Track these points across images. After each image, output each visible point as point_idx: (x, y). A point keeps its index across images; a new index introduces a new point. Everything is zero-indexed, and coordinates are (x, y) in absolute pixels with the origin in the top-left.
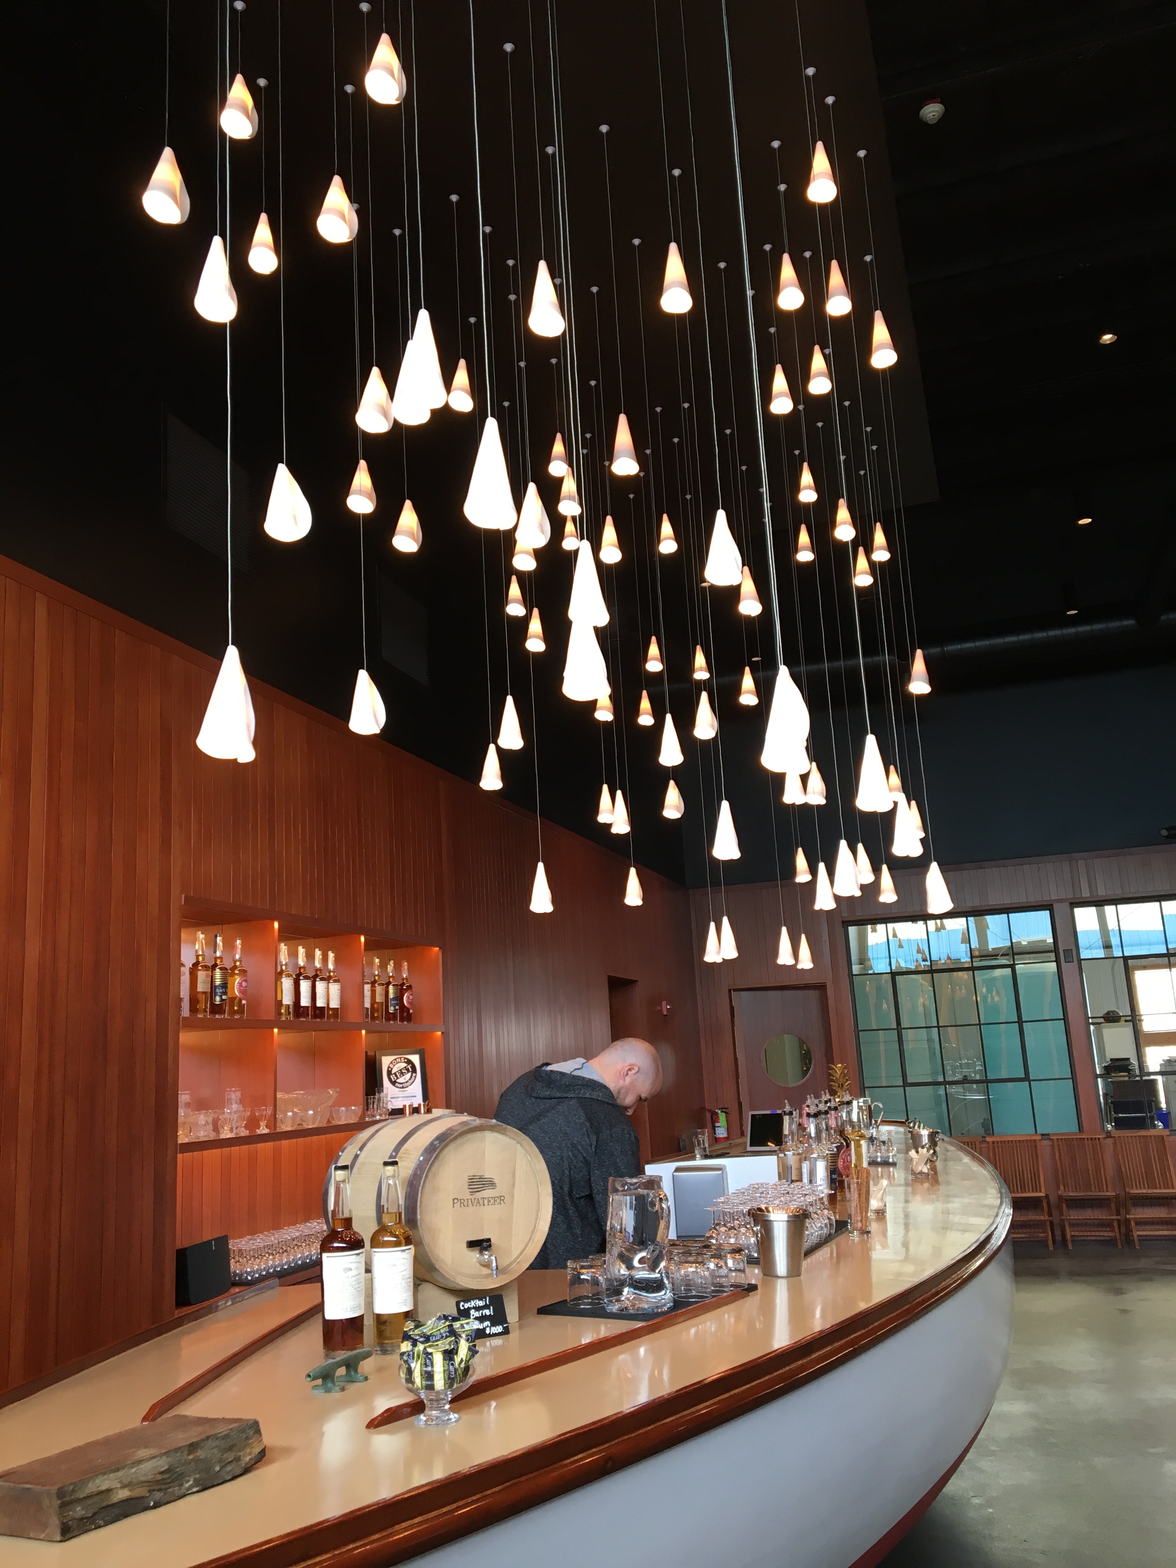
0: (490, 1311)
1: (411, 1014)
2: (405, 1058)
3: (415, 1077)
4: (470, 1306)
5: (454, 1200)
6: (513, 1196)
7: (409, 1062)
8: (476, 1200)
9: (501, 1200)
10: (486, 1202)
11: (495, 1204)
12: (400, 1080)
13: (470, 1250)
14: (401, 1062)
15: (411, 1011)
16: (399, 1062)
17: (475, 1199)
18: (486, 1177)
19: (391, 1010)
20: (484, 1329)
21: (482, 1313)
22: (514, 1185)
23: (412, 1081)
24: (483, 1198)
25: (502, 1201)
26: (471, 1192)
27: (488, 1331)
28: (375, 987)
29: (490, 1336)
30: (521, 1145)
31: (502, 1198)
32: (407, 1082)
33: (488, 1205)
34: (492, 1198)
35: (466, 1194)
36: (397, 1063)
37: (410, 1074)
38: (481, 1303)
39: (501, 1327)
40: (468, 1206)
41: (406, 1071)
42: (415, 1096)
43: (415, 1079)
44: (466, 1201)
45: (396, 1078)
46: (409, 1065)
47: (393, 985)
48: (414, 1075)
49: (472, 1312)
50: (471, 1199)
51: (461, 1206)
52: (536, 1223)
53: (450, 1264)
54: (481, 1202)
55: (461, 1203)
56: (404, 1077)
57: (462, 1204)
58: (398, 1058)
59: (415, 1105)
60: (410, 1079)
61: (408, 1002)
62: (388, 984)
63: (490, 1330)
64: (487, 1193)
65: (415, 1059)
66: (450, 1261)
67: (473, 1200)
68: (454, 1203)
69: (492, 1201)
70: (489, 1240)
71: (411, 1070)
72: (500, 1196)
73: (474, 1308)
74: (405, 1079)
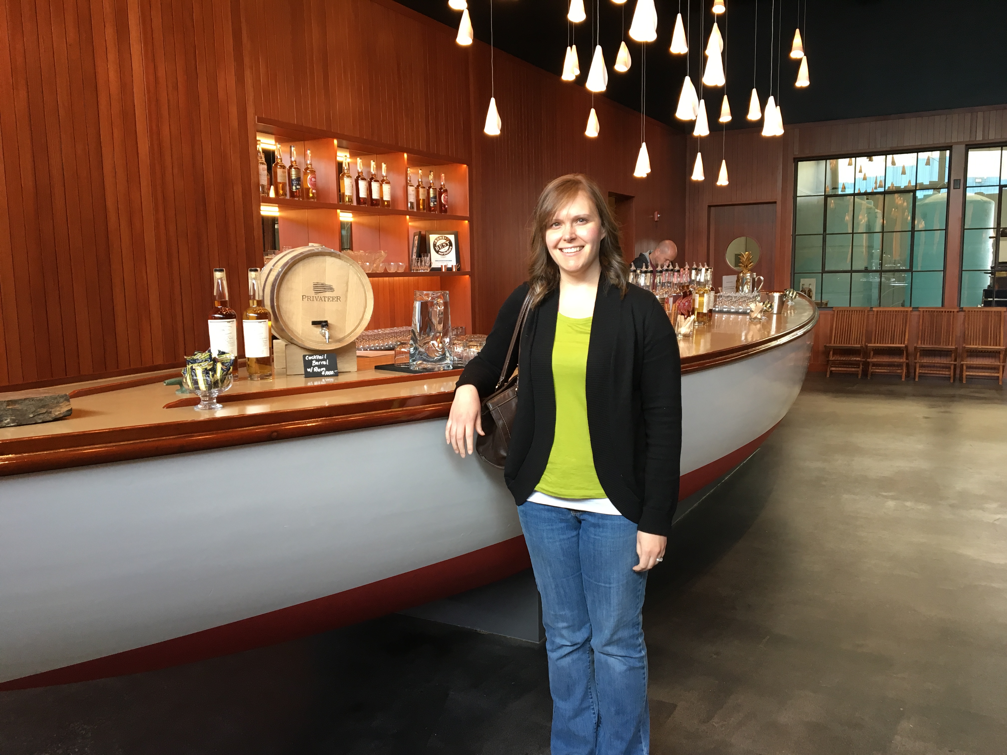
0: (326, 362)
1: (447, 208)
2: (445, 237)
3: (452, 249)
4: (312, 358)
6: (346, 297)
7: (447, 239)
8: (319, 298)
9: (337, 299)
10: (327, 299)
11: (333, 301)
12: (442, 250)
13: (315, 327)
14: (442, 239)
15: (446, 206)
16: (441, 239)
17: (318, 297)
18: (326, 284)
19: (432, 205)
20: (321, 372)
21: (320, 363)
22: (347, 291)
23: (449, 251)
24: (325, 297)
25: (338, 300)
26: (315, 292)
27: (323, 373)
28: (419, 189)
29: (324, 376)
30: (353, 267)
31: (339, 298)
32: (446, 252)
33: (328, 301)
34: (331, 297)
35: (312, 293)
36: (440, 239)
37: (448, 247)
38: (321, 358)
39: (333, 372)
40: (313, 300)
41: (445, 245)
42: (451, 261)
43: (451, 250)
44: (312, 298)
45: (439, 249)
46: (447, 241)
47: (433, 189)
48: (451, 247)
49: (314, 362)
50: (316, 297)
51: (308, 300)
52: (364, 314)
53: (301, 334)
54: (323, 299)
55: (308, 298)
56: (444, 248)
57: (309, 299)
58: (440, 236)
59: (450, 266)
60: (448, 250)
61: (444, 201)
62: (430, 187)
63: (325, 373)
64: (328, 294)
65: (452, 238)
66: (301, 332)
67: (317, 298)
68: (303, 298)
69: (331, 299)
70: (326, 322)
71: (448, 244)
72: (337, 297)
73: (315, 360)
74: (445, 249)
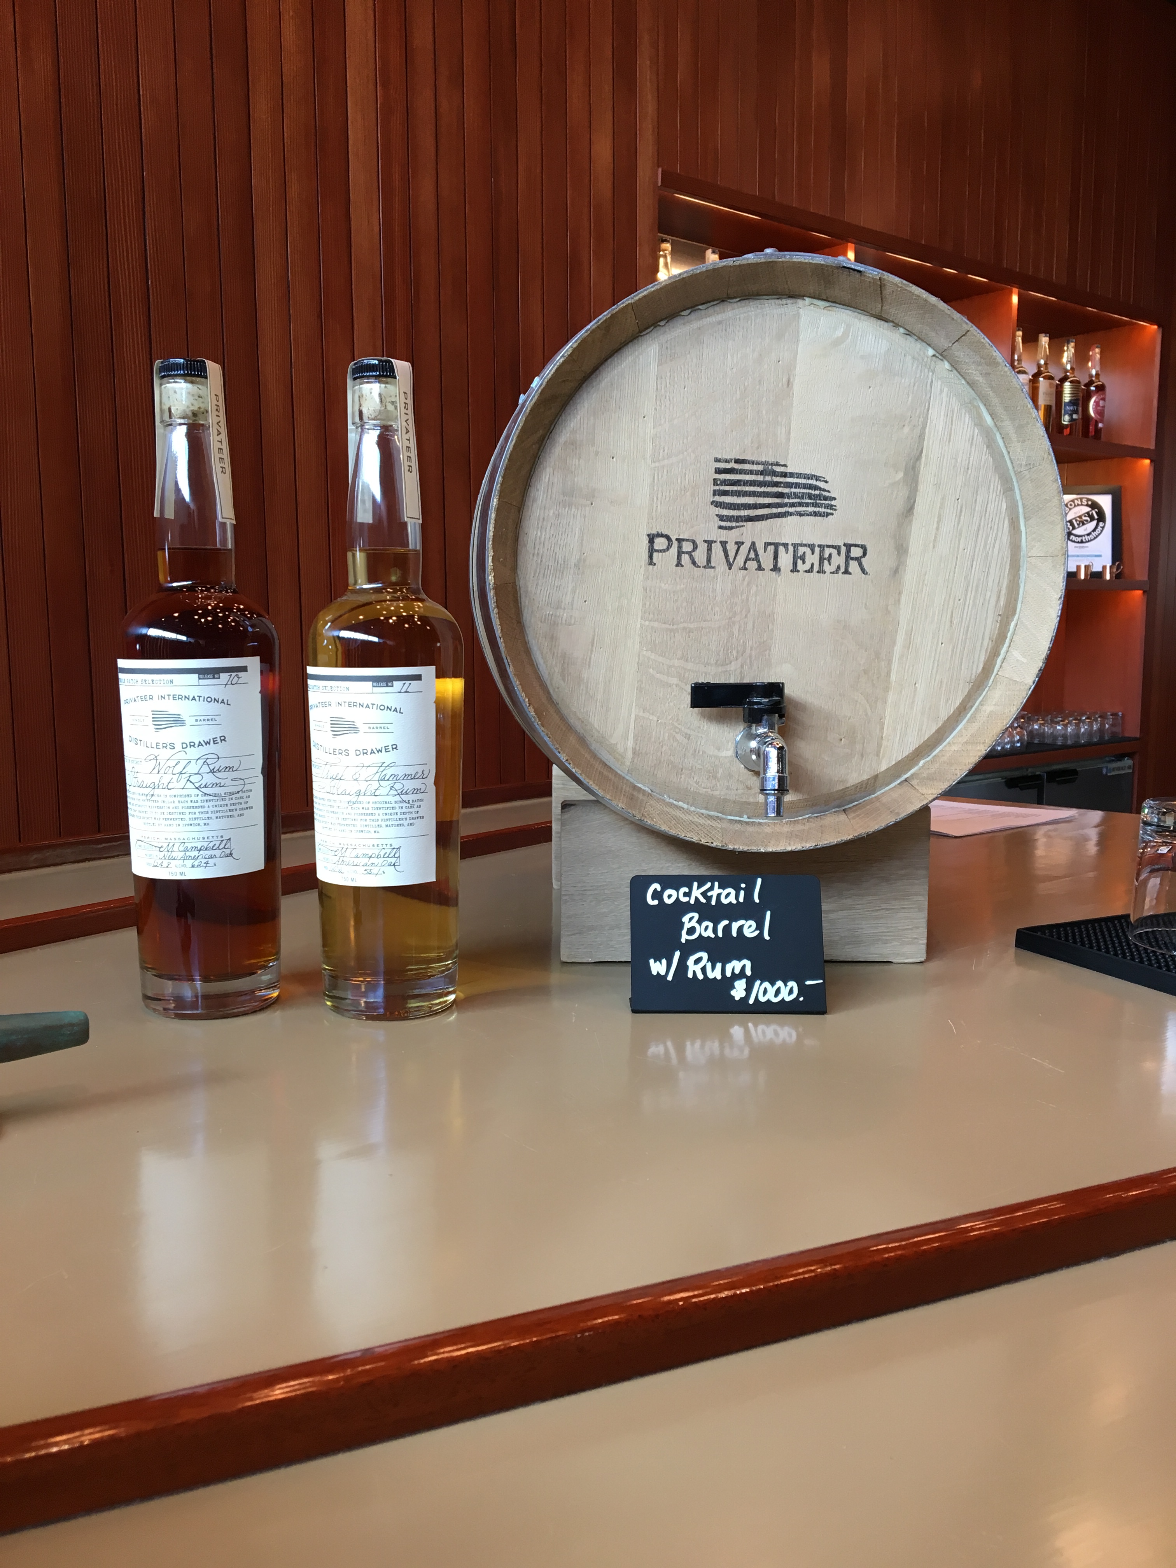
0: (760, 927)
1: (1101, 429)
2: (1088, 500)
3: (1103, 528)
4: (684, 899)
5: (651, 539)
6: (901, 549)
7: (1094, 505)
8: (744, 549)
9: (848, 558)
10: (786, 560)
11: (821, 571)
12: (1080, 531)
13: (710, 718)
14: (1082, 505)
15: (1100, 425)
16: (1078, 505)
17: (739, 544)
18: (789, 470)
19: (1066, 420)
20: (728, 982)
21: (727, 929)
22: (909, 510)
23: (1097, 533)
24: (776, 545)
25: (854, 566)
26: (722, 518)
27: (738, 991)
28: (1038, 382)
29: (743, 1008)
30: (955, 366)
31: (856, 552)
32: (1089, 535)
33: (795, 569)
34: (812, 547)
35: (704, 523)
36: (1075, 506)
37: (1094, 523)
38: (729, 896)
39: (792, 984)
40: (709, 564)
41: (1088, 519)
42: (1100, 556)
43: (1102, 531)
44: (702, 547)
45: (1071, 528)
46: (1093, 509)
47: (1071, 382)
48: (1101, 524)
49: (689, 920)
50: (724, 544)
51: (679, 564)
52: (994, 654)
53: (629, 754)
54: (766, 559)
55: (680, 553)
56: (1084, 527)
57: (685, 558)
58: (1077, 499)
59: (1097, 568)
60: (1094, 530)
61: (1096, 411)
62: (1063, 380)
63: (749, 989)
64: (795, 529)
65: (1105, 502)
66: (630, 744)
67: (731, 548)
68: (651, 552)
69: (813, 559)
70: (775, 689)
71: (1096, 517)
72: (848, 546)
73: (697, 907)
74: (1086, 529)
